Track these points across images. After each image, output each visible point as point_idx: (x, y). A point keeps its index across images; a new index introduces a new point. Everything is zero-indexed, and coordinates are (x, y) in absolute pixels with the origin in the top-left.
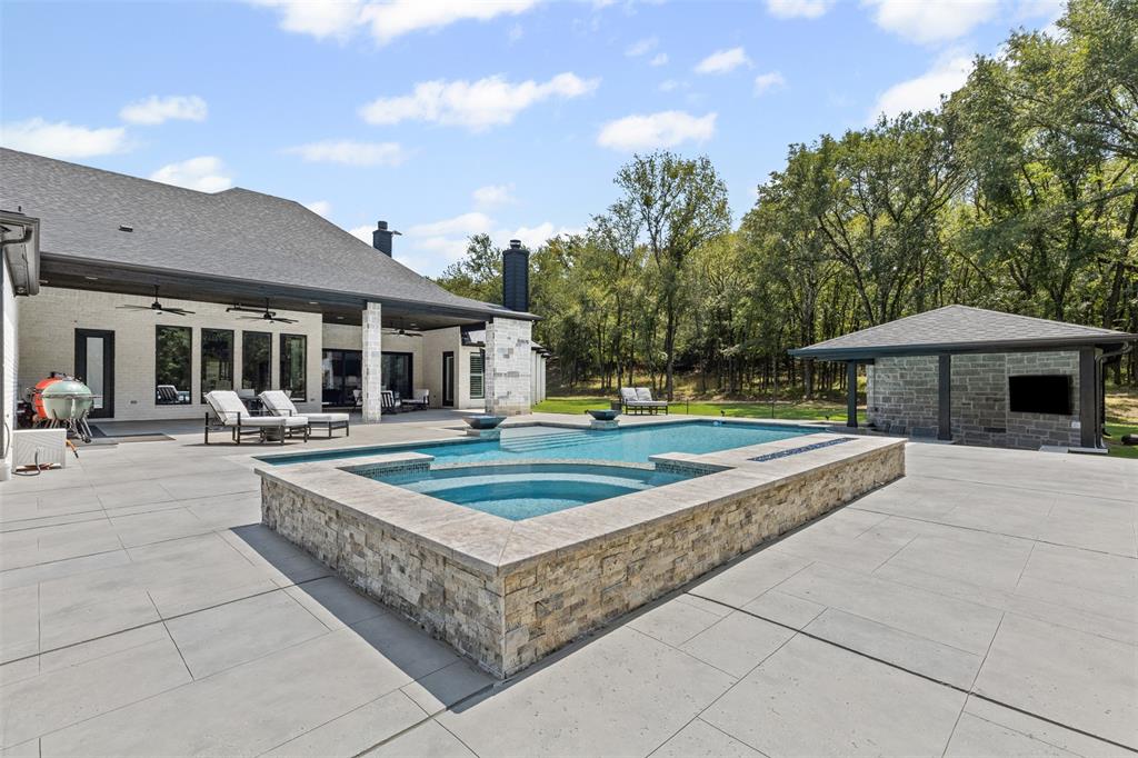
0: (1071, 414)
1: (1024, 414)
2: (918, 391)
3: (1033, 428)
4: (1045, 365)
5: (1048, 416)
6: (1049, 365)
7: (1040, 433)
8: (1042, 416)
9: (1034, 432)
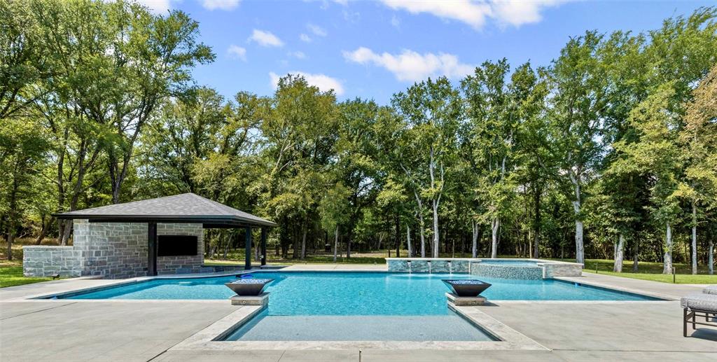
0: (196, 254)
1: (164, 257)
2: (116, 246)
3: (171, 264)
4: (180, 230)
5: (181, 257)
6: (182, 230)
7: (176, 266)
8: (176, 258)
9: (172, 266)
